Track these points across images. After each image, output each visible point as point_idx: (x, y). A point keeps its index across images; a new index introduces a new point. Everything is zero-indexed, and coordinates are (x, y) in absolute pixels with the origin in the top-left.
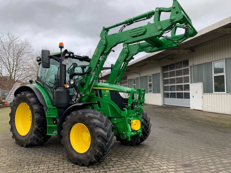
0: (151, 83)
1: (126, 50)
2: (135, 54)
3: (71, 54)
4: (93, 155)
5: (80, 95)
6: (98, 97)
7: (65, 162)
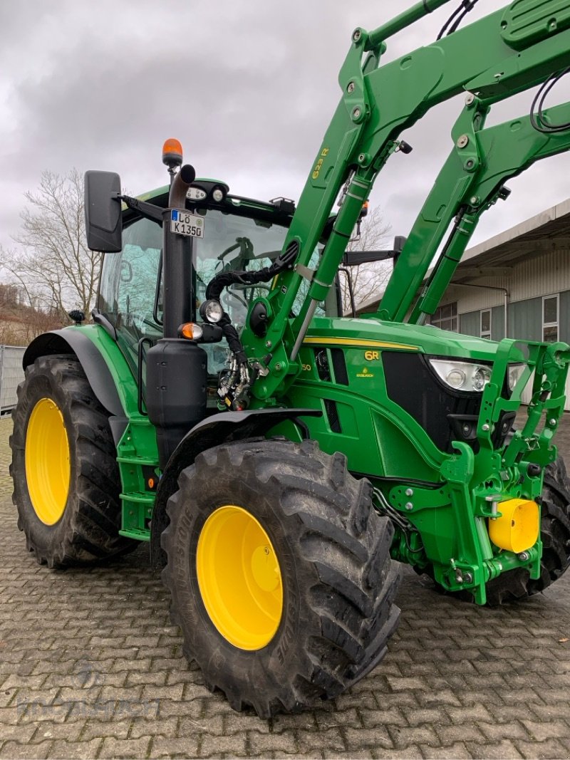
0: (556, 324)
1: (470, 154)
2: (518, 172)
3: (215, 188)
4: (294, 676)
5: (250, 370)
6: (329, 380)
7: (178, 670)
